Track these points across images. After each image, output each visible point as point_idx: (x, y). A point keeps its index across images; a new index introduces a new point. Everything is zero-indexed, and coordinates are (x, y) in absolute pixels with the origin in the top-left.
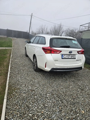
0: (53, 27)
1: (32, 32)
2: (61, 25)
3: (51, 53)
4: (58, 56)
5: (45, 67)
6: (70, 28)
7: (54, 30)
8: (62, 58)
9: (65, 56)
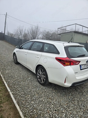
0: (30, 28)
1: (8, 33)
2: (38, 27)
5: (65, 83)
6: (46, 30)
7: (31, 32)
9: (83, 67)
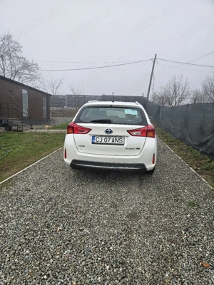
3: (74, 133)
4: (85, 138)
8: (93, 143)
9: (99, 140)
